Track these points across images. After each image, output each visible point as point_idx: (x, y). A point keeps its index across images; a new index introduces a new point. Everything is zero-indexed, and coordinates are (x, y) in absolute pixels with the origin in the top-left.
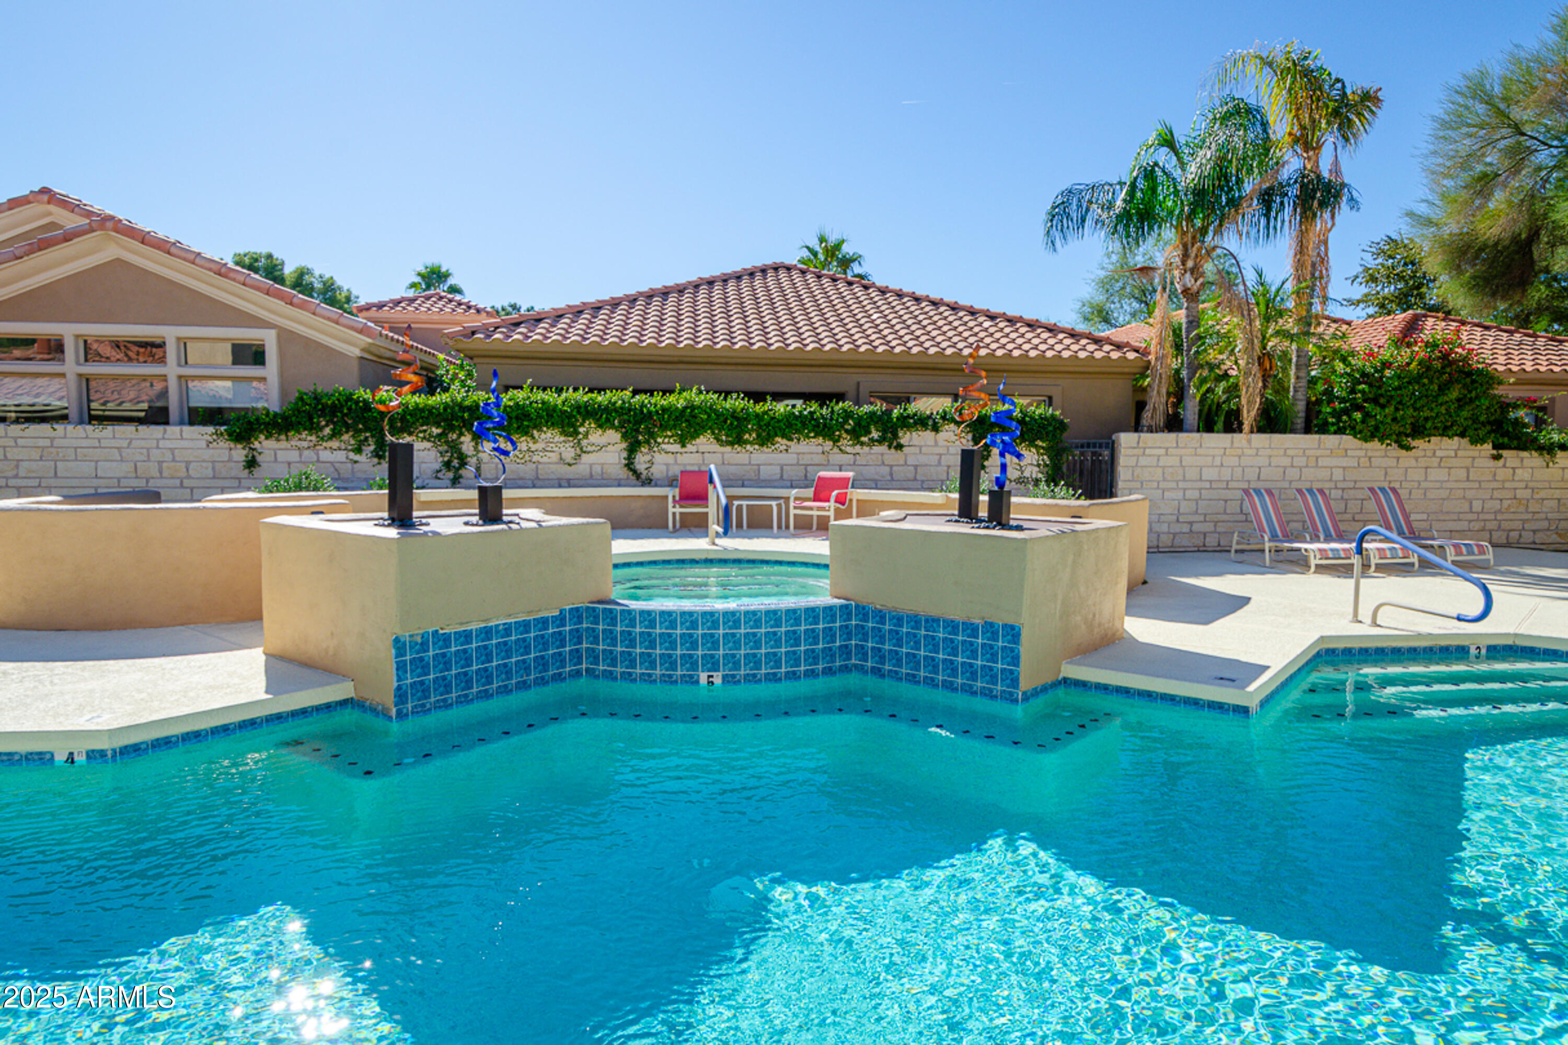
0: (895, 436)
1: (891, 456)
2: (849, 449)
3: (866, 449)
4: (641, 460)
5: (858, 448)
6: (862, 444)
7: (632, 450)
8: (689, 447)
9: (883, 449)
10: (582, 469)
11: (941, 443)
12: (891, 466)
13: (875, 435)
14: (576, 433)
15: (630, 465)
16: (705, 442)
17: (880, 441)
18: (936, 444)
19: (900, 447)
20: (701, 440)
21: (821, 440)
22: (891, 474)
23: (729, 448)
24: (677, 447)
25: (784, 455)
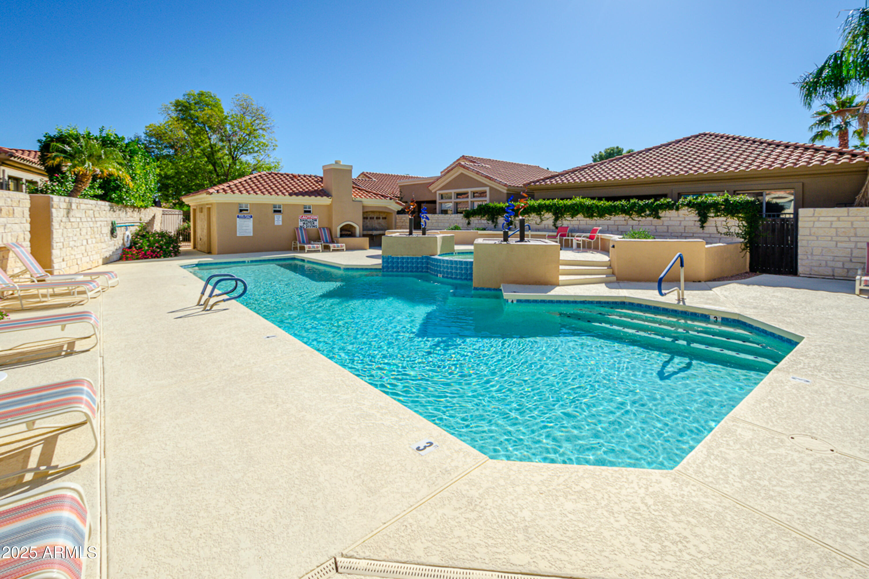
0: (658, 213)
1: (655, 221)
2: (636, 219)
3: (644, 219)
4: (559, 223)
5: (640, 218)
6: (642, 216)
7: (556, 220)
8: (575, 219)
9: (650, 218)
10: (542, 226)
11: (681, 215)
12: (656, 226)
13: (648, 212)
14: (541, 214)
15: (555, 225)
16: (580, 216)
17: (649, 215)
18: (678, 216)
19: (659, 218)
20: (579, 216)
21: (624, 215)
22: (656, 229)
23: (588, 219)
24: (570, 219)
25: (609, 221)
